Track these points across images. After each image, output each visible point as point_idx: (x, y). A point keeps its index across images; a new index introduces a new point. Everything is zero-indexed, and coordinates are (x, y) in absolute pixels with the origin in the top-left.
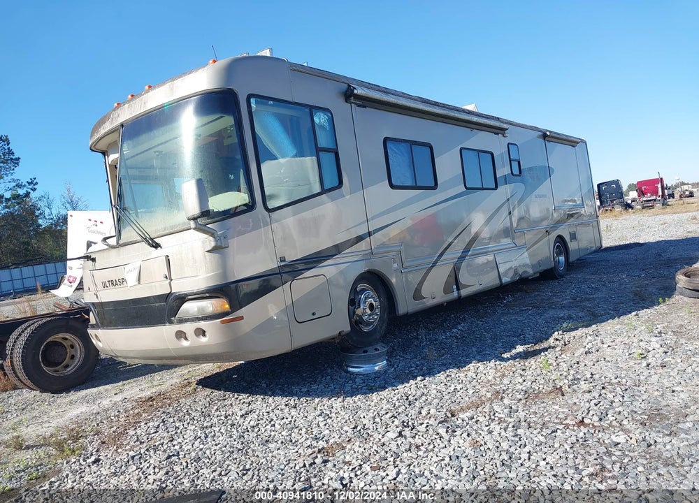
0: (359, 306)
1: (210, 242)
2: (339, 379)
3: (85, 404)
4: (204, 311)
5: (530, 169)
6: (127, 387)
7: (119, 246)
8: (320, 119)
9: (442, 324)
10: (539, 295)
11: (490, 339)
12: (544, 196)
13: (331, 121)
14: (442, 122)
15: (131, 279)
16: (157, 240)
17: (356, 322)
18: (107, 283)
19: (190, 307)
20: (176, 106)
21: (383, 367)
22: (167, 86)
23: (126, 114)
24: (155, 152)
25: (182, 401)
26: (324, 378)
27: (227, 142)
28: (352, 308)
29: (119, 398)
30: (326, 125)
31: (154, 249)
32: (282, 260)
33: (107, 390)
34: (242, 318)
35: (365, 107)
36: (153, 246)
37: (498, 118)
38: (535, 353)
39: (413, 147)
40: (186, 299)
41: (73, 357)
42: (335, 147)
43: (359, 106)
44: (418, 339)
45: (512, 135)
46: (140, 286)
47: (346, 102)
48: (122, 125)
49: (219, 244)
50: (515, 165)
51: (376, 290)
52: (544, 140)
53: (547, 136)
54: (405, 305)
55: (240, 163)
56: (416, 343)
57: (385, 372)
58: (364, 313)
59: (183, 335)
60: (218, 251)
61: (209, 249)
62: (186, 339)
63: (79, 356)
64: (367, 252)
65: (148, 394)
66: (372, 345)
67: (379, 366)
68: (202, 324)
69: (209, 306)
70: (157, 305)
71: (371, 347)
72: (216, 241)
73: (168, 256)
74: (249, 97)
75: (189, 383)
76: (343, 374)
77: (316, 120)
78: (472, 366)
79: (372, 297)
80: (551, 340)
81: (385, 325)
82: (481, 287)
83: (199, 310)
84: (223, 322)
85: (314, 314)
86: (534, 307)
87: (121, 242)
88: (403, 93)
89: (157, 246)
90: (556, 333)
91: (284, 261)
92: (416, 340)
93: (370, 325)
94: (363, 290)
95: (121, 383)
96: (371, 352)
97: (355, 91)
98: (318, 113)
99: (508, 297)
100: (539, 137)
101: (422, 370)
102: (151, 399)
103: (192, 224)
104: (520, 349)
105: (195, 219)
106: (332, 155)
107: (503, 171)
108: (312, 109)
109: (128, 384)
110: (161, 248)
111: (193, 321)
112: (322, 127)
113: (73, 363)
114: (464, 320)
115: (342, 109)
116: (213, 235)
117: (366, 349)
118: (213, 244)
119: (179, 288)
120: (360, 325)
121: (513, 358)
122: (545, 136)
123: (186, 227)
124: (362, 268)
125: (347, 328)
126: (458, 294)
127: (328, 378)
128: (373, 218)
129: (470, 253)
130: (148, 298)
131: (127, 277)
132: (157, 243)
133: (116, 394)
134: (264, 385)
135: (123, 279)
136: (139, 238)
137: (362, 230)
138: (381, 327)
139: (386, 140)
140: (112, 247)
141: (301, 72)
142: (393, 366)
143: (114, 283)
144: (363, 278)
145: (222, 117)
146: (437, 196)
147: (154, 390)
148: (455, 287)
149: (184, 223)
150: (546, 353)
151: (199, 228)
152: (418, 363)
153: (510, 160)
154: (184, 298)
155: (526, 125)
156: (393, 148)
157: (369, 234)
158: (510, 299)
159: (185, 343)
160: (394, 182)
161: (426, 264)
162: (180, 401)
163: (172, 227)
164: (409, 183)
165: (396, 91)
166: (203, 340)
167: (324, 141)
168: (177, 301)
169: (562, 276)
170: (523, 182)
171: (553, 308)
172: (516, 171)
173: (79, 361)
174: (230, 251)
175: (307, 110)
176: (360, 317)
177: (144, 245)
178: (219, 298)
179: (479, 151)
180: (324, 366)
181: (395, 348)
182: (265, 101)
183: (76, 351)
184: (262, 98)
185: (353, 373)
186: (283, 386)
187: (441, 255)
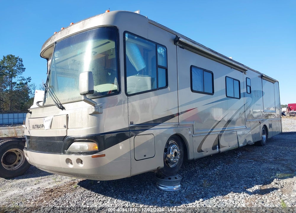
0: (169, 153)
1: (92, 109)
2: (154, 193)
3: (18, 188)
4: (83, 149)
5: (255, 91)
6: (42, 180)
7: (44, 106)
8: (160, 51)
9: (208, 165)
10: (255, 154)
11: (236, 177)
12: (259, 105)
13: (166, 52)
14: (219, 62)
15: (47, 125)
16: (64, 105)
17: (167, 162)
18: (35, 126)
19: (76, 146)
20: (84, 33)
21: (178, 188)
22: (81, 23)
23: (59, 37)
24: (72, 60)
25: (68, 194)
26: (146, 191)
27: (110, 57)
28: (165, 153)
29: (35, 187)
30: (163, 54)
31: (61, 110)
32: (132, 123)
33: (32, 181)
34: (104, 155)
35: (183, 48)
36: (60, 108)
37: (243, 65)
38: (267, 191)
39: (204, 72)
40: (75, 141)
41: (19, 161)
42: (166, 67)
43: (180, 47)
44: (196, 173)
45: (248, 74)
46: (51, 130)
47: (175, 44)
48: (56, 43)
49: (97, 111)
50: (248, 88)
51: (179, 145)
52: (262, 78)
53: (263, 76)
54: (193, 155)
55: (116, 73)
56: (195, 175)
57: (180, 191)
58: (172, 157)
59: (70, 161)
60: (95, 114)
61: (91, 113)
62: (72, 163)
63: (22, 161)
64: (176, 124)
65: (51, 186)
66: (174, 175)
67: (177, 187)
68: (82, 157)
69: (87, 146)
70: (58, 142)
71: (173, 177)
72: (96, 109)
73: (68, 115)
74: (125, 32)
75: (74, 183)
76: (156, 190)
77: (159, 51)
78: (230, 195)
79: (176, 149)
80: (273, 183)
81: (181, 164)
82: (230, 147)
83: (80, 148)
84: (93, 157)
85: (145, 156)
86: (255, 160)
87: (45, 104)
88: (202, 45)
89: (63, 108)
90: (275, 179)
91: (133, 124)
92: (195, 173)
93: (173, 164)
94: (172, 144)
95: (40, 178)
96: (173, 179)
97: (180, 39)
98: (160, 48)
99: (239, 153)
100: (259, 77)
101: (201, 193)
102: (52, 191)
103: (83, 98)
104: (257, 187)
105: (85, 94)
106: (164, 70)
107: (243, 90)
108: (157, 45)
109: (44, 178)
110: (65, 110)
111: (76, 154)
112: (161, 55)
113: (19, 164)
114: (219, 164)
115: (172, 48)
116: (94, 105)
117: (170, 177)
118: (94, 110)
119: (72, 134)
120: (169, 164)
121: (254, 193)
122: (262, 76)
123: (80, 99)
124: (172, 132)
125: (162, 165)
126: (219, 150)
127: (148, 191)
128: (181, 106)
129: (226, 129)
130: (54, 137)
131: (45, 124)
132: (63, 107)
133: (35, 184)
134: (113, 191)
135: (43, 125)
136: (54, 103)
137: (175, 112)
138: (179, 165)
139: (191, 67)
140: (41, 107)
141: (154, 25)
142: (184, 188)
143: (38, 127)
144: (173, 137)
145: (109, 42)
146: (213, 98)
147: (55, 184)
148: (217, 146)
149: (79, 97)
150: (273, 192)
151: (86, 100)
152: (198, 188)
153: (247, 86)
154: (74, 140)
155: (254, 70)
156: (195, 72)
157: (178, 114)
158: (240, 154)
159: (71, 166)
160: (193, 89)
161: (206, 133)
162: (67, 194)
163: (72, 99)
164: (200, 90)
165: (199, 43)
166: (81, 166)
167: (161, 62)
168: (69, 141)
169: (264, 145)
170: (251, 97)
171: (265, 162)
172: (249, 92)
173: (22, 163)
174: (103, 116)
175: (155, 45)
176: (169, 159)
177: (56, 107)
178: (93, 142)
179: (234, 79)
180: (146, 183)
181: (184, 176)
182: (133, 36)
183: (21, 158)
184: (132, 35)
185: (161, 190)
186: (123, 193)
187: (212, 129)
